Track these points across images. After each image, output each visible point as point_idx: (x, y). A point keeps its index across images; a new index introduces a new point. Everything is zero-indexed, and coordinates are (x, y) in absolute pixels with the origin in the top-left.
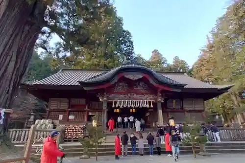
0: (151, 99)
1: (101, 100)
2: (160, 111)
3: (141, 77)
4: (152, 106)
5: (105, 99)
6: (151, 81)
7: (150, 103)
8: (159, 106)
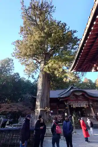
0: (86, 103)
1: (66, 104)
2: (92, 109)
3: (81, 94)
4: (88, 106)
5: (68, 103)
6: (86, 95)
7: (86, 105)
8: (91, 106)
